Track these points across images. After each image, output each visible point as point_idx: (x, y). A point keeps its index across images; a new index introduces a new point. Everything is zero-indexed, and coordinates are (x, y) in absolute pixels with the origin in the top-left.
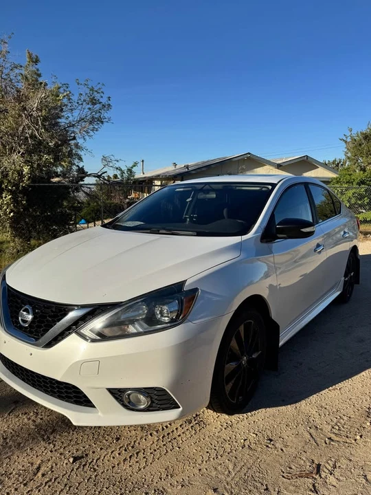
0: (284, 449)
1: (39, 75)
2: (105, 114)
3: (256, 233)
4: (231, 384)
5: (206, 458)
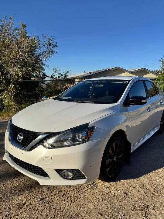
0: (132, 198)
1: (26, 33)
2: (54, 50)
3: (120, 102)
4: (109, 169)
5: (97, 201)
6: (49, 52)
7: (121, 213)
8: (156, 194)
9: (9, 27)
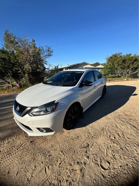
0: (81, 140)
1: (35, 45)
2: (52, 54)
3: (77, 85)
4: (69, 124)
5: (62, 142)
6: (49, 55)
7: (73, 150)
8: (94, 137)
9: (27, 41)
